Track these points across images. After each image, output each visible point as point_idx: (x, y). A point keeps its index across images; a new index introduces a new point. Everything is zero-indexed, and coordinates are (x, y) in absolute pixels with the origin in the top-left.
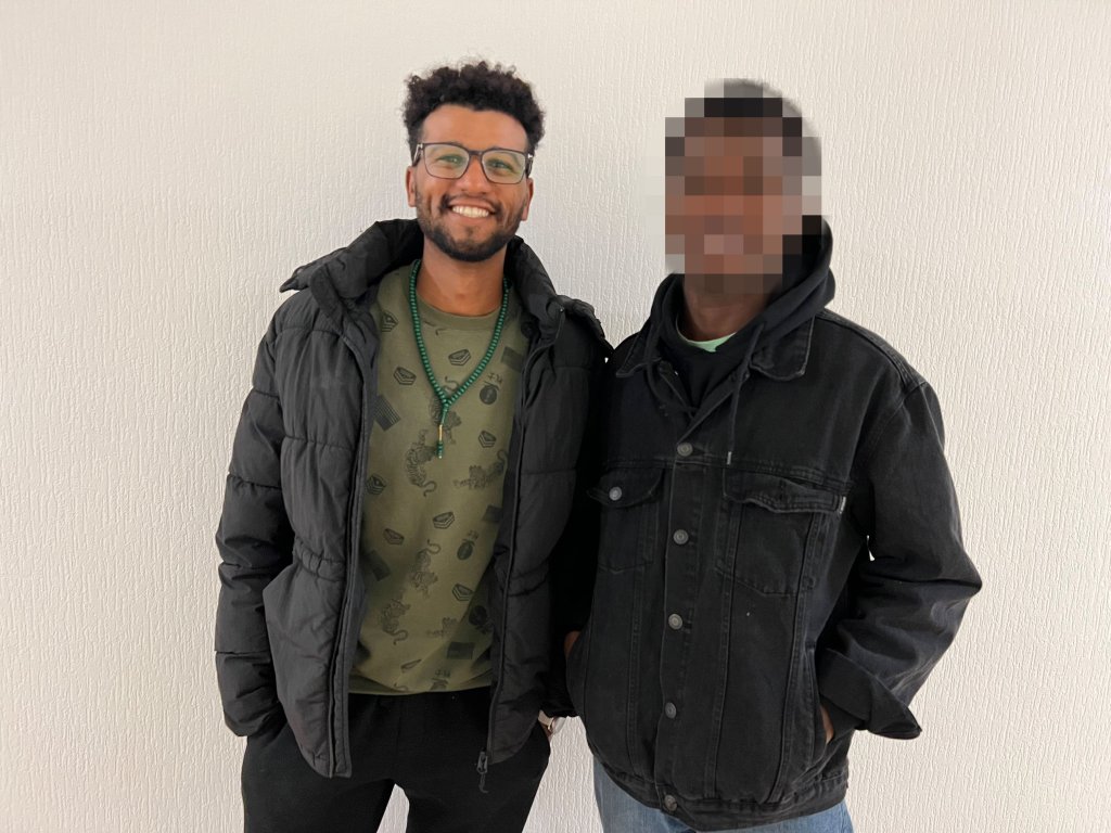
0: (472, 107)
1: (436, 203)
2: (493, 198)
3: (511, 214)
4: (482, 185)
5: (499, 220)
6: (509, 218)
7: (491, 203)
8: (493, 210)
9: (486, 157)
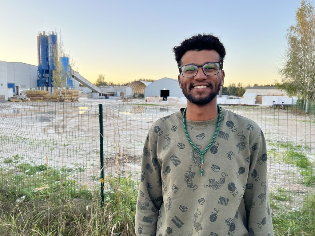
0: (197, 50)
1: (188, 86)
2: (208, 81)
3: (216, 85)
4: (203, 77)
5: (212, 89)
6: (216, 86)
7: (208, 83)
8: (208, 85)
9: (204, 67)
